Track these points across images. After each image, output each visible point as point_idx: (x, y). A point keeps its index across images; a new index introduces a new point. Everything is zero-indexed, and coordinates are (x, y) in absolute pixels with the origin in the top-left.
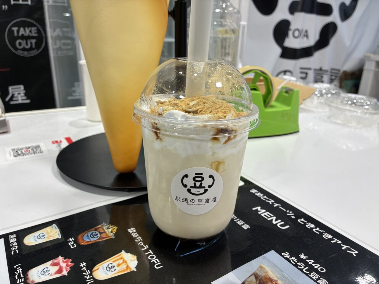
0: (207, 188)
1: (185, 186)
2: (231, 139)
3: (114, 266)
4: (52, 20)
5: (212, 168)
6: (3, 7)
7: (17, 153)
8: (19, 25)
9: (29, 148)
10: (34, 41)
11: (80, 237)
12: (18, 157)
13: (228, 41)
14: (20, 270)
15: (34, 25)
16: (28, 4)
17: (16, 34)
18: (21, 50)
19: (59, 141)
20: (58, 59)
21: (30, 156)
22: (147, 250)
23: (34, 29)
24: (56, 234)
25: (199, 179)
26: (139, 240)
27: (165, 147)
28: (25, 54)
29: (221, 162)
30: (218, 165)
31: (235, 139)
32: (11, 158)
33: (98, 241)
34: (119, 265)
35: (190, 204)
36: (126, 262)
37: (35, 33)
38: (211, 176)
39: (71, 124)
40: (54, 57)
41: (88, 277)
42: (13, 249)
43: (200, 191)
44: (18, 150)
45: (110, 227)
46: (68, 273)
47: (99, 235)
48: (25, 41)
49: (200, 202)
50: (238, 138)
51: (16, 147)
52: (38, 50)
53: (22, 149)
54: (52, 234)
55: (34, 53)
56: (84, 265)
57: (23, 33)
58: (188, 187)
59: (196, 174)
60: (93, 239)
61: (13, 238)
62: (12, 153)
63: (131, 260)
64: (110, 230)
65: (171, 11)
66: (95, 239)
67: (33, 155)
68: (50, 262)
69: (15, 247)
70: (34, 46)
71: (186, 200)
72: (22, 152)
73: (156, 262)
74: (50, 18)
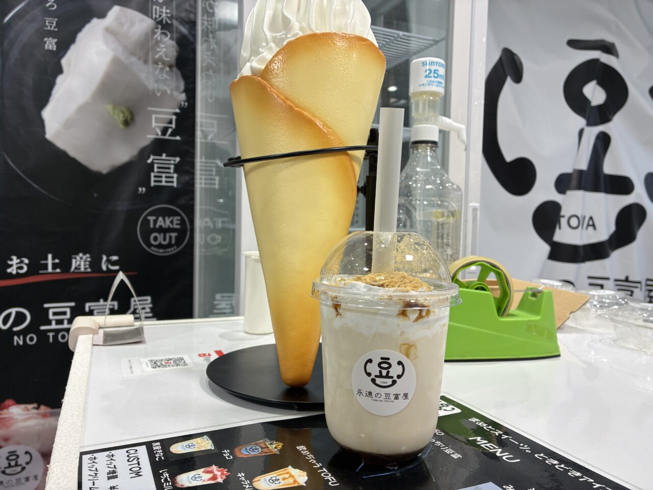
0: (395, 378)
1: (369, 374)
2: (423, 317)
3: (278, 480)
4: (203, 207)
5: (401, 352)
6: (140, 189)
7: (155, 364)
8: (157, 213)
9: (171, 359)
10: (174, 235)
11: (237, 450)
12: (158, 369)
13: (445, 226)
14: (166, 475)
15: (177, 214)
16: (173, 187)
17: (152, 226)
18: (155, 246)
19: (207, 354)
20: (205, 258)
21: (172, 368)
22: (321, 468)
23: (176, 219)
24: (208, 445)
25: (386, 366)
26: (311, 458)
27: (346, 324)
28: (160, 252)
29: (412, 346)
30: (408, 348)
31: (428, 316)
32: (149, 369)
33: (259, 455)
34: (284, 479)
35: (376, 400)
36: (293, 477)
37: (177, 224)
38: (400, 363)
39: (222, 336)
40: (200, 256)
41: (247, 486)
42: (157, 455)
43: (387, 383)
44: (157, 361)
45: (274, 443)
46: (223, 481)
47: (260, 450)
48: (162, 235)
49: (387, 398)
50: (432, 317)
51: (155, 358)
52: (178, 247)
53: (162, 360)
54: (203, 445)
55: (172, 251)
56: (242, 476)
57: (162, 224)
58: (373, 376)
59: (382, 358)
60: (252, 453)
61: (157, 446)
62: (149, 364)
63: (300, 476)
64: (274, 446)
65: (362, 187)
66: (256, 453)
67: (175, 367)
68: (203, 470)
69: (159, 454)
70: (173, 242)
71: (370, 393)
72: (162, 364)
73: (331, 480)
74: (201, 204)
